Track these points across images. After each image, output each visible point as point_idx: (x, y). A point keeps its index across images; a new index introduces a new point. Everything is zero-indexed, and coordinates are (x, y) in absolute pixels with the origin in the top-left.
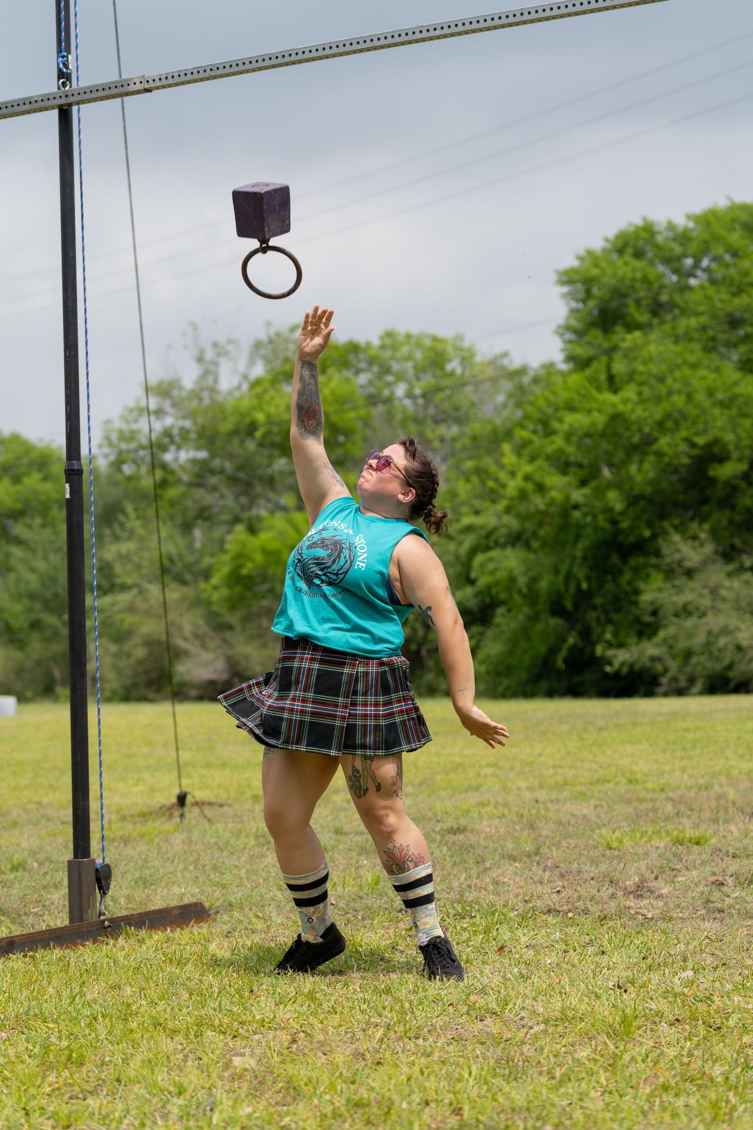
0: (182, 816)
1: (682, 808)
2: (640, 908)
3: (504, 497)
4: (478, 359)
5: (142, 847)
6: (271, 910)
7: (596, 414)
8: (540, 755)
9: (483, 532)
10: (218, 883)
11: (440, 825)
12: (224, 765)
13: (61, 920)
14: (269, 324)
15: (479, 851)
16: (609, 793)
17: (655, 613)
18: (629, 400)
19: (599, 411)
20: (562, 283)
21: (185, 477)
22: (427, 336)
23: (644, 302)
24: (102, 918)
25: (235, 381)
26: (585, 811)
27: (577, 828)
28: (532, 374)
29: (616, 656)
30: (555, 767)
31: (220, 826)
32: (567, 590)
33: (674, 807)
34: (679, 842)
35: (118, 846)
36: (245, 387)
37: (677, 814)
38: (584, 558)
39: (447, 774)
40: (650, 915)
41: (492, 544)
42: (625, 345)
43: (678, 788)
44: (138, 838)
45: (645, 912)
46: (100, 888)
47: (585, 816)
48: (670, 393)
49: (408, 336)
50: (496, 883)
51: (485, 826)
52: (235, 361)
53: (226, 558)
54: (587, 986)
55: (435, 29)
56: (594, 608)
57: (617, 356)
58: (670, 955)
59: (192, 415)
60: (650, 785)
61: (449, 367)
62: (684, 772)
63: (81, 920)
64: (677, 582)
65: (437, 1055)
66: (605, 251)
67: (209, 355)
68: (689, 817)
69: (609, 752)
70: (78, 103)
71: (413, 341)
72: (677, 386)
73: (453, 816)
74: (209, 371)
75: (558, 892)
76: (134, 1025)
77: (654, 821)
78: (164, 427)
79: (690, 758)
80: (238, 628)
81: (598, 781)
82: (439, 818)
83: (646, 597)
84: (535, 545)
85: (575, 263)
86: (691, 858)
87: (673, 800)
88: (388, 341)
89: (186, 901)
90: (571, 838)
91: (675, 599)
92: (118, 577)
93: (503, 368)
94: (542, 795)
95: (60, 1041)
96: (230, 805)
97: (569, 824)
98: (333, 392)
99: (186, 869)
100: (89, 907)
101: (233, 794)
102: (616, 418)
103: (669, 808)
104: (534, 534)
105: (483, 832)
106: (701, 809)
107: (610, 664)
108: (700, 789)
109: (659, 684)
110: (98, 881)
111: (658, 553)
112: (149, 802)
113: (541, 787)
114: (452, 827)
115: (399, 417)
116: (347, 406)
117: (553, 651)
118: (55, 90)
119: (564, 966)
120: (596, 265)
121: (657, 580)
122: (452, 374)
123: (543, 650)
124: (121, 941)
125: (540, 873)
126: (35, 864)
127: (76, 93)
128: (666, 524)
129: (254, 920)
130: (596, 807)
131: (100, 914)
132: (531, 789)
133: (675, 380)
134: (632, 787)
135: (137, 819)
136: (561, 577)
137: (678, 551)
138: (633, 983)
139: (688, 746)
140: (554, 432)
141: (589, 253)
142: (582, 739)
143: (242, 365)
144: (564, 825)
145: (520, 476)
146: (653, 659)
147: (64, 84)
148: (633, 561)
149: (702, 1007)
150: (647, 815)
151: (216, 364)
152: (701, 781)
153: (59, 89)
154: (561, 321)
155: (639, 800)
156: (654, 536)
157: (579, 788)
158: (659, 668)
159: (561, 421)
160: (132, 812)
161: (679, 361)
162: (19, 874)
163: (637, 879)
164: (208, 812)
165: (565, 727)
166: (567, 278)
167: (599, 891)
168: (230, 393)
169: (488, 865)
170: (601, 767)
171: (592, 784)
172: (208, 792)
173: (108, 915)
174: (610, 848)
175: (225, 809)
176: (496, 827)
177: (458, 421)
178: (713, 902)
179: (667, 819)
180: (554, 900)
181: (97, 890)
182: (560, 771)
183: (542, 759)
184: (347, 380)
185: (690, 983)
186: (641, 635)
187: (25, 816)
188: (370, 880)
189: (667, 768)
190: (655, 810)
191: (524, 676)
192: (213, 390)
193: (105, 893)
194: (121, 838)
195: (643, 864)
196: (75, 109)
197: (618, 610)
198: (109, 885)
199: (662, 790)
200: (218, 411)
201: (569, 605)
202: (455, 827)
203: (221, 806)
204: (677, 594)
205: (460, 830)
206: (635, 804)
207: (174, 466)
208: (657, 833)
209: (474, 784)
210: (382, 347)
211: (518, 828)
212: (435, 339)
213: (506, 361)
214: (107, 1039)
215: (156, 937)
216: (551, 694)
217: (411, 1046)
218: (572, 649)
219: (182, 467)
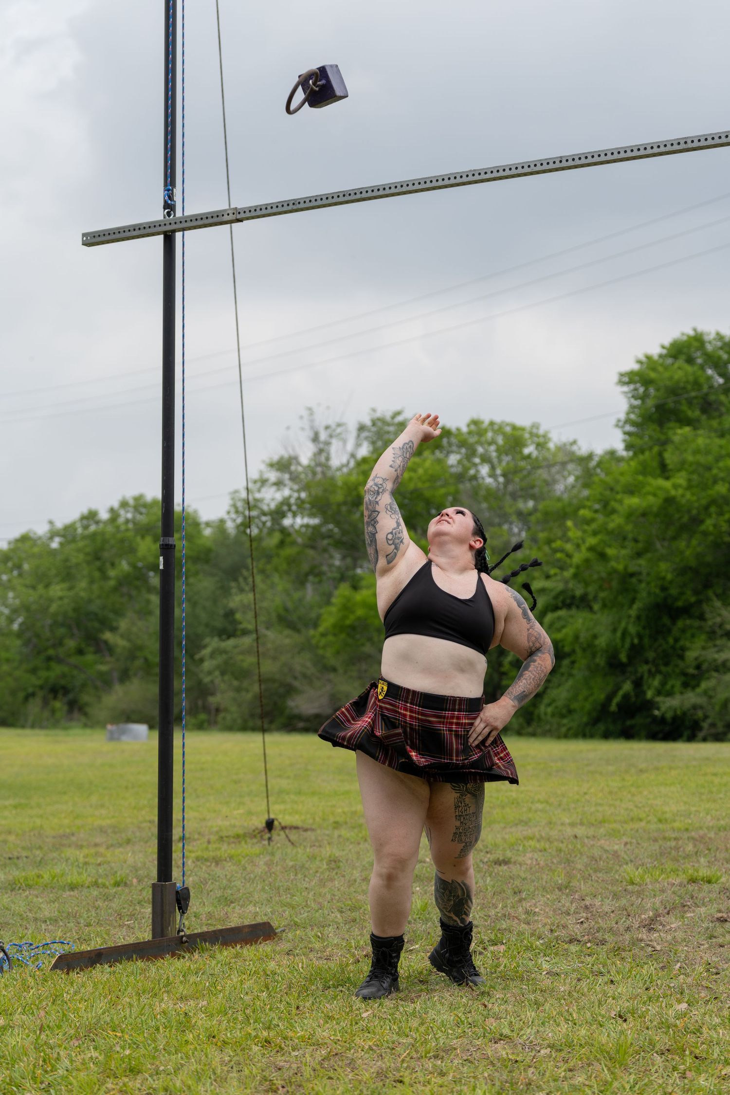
0: (270, 839)
1: (701, 847)
2: (651, 941)
3: (571, 566)
4: (551, 445)
5: (229, 867)
6: (330, 931)
7: (651, 499)
8: (585, 794)
9: (553, 594)
10: (288, 903)
11: (489, 856)
12: (314, 794)
13: (145, 934)
14: (374, 410)
15: (517, 882)
16: (640, 831)
17: (698, 667)
18: (680, 486)
19: (655, 495)
20: (621, 383)
21: (300, 540)
22: (508, 424)
23: (695, 401)
24: (182, 934)
25: (344, 460)
26: (616, 847)
27: (608, 863)
28: (596, 459)
29: (664, 702)
30: (597, 805)
31: (300, 850)
32: (623, 646)
33: (695, 846)
34: (693, 881)
35: (210, 866)
36: (352, 464)
37: (696, 853)
38: (638, 618)
39: (503, 807)
40: (658, 948)
41: (560, 604)
42: (676, 439)
43: (701, 828)
44: (228, 859)
45: (655, 944)
46: (180, 908)
47: (616, 852)
48: (715, 482)
49: (492, 424)
50: (527, 912)
51: (527, 859)
52: (345, 442)
53: (334, 609)
54: (592, 1015)
55: (486, 173)
56: (647, 662)
57: (670, 448)
58: (670, 987)
59: (306, 487)
60: (676, 825)
61: (526, 451)
62: (707, 814)
63: (162, 934)
64: (718, 642)
65: (451, 1074)
66: (661, 356)
67: (323, 436)
68: (705, 856)
69: (645, 793)
70: (183, 230)
71: (496, 427)
72: (722, 475)
73: (501, 848)
74: (322, 451)
75: (582, 922)
76: (190, 1037)
77: (675, 860)
78: (283, 497)
79: (714, 801)
80: (341, 671)
81: (632, 820)
82: (488, 850)
83: (691, 655)
84: (596, 607)
85: (636, 367)
86: (701, 895)
87: (693, 839)
88: (473, 427)
89: (259, 920)
90: (600, 872)
91: (716, 656)
92: (240, 623)
93: (573, 453)
94: (580, 831)
95: (124, 1050)
96: (312, 830)
97: (600, 859)
98: (426, 471)
99: (263, 889)
100: (169, 924)
101: (317, 819)
102: (669, 501)
103: (690, 848)
104: (595, 598)
105: (525, 864)
106: (717, 849)
107: (658, 709)
108: (719, 830)
109: (701, 729)
110: (178, 901)
111: (702, 617)
112: (246, 824)
113: (582, 824)
114: (498, 859)
115: (482, 493)
116: (439, 483)
117: (609, 699)
118: (162, 218)
119: (575, 994)
120: (654, 369)
121: (701, 640)
122: (529, 456)
123: (602, 697)
124: (196, 955)
125: (567, 904)
126: (135, 881)
127: (178, 221)
128: (710, 593)
129: (313, 940)
130: (626, 844)
131: (179, 931)
132: (573, 825)
133: (719, 469)
134: (661, 826)
135: (232, 840)
136: (619, 634)
137: (720, 615)
138: (633, 1014)
139: (714, 789)
140: (614, 511)
141: (648, 358)
142: (623, 780)
143: (350, 446)
144: (596, 860)
145: (583, 548)
146: (695, 707)
147: (169, 214)
148: (680, 624)
149: (691, 1038)
150: (670, 853)
151: (328, 443)
152: (722, 822)
153: (164, 218)
154: (622, 416)
155: (665, 838)
156: (699, 602)
157: (614, 826)
158: (700, 714)
159: (620, 502)
160: (230, 833)
161: (723, 452)
162: (120, 888)
163: (651, 913)
164: (293, 836)
165: (611, 768)
166: (629, 378)
167: (617, 923)
168: (339, 469)
169: (524, 895)
170: (636, 806)
171: (625, 822)
172: (297, 817)
173: (188, 932)
174: (632, 883)
175: (309, 833)
176: (536, 860)
177: (533, 497)
178: (715, 937)
179: (687, 856)
180: (576, 930)
181: (177, 910)
182: (600, 809)
183: (587, 797)
184: (439, 461)
185: (682, 1015)
186: (685, 685)
187: (138, 834)
188: (419, 906)
189: (693, 809)
190: (677, 849)
191: (585, 719)
192: (326, 466)
193: (183, 913)
194: (214, 858)
195: (657, 901)
196: (178, 235)
197: (666, 664)
198: (187, 905)
199: (687, 830)
200: (329, 484)
201: (623, 657)
202: (501, 858)
203: (306, 830)
204: (718, 652)
205: (506, 862)
206: (661, 842)
207: (291, 530)
208: (674, 871)
209: (524, 818)
210: (470, 433)
211: (555, 861)
212: (514, 428)
213: (575, 448)
214: (165, 1050)
215: (225, 953)
216: (607, 736)
217: (429, 1065)
218: (626, 697)
219: (297, 532)
